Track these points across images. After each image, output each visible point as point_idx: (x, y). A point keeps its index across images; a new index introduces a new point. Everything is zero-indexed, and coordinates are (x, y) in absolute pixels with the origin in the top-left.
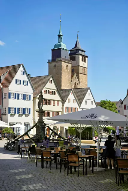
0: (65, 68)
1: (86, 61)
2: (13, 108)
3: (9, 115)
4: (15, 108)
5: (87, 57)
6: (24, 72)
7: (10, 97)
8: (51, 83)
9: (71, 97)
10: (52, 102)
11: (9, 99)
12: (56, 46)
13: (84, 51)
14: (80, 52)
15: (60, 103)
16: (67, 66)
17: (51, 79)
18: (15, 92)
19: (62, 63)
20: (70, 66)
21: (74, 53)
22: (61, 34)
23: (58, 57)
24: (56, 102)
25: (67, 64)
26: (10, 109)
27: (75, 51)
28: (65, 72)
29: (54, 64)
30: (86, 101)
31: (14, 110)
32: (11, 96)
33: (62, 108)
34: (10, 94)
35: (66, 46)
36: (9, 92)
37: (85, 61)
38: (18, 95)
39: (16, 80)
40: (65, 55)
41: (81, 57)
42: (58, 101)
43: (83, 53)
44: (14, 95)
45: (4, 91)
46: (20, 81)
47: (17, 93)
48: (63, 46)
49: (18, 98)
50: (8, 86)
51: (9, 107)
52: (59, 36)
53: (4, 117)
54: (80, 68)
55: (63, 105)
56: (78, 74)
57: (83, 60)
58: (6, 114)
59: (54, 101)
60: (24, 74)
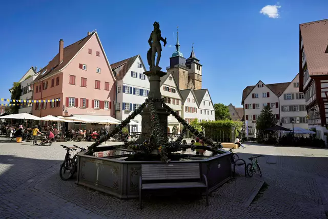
0: (182, 74)
1: (201, 69)
2: (128, 104)
3: (123, 111)
4: (131, 104)
5: (201, 66)
6: (141, 65)
7: (124, 91)
8: (171, 79)
9: (191, 96)
10: (172, 100)
11: (124, 93)
12: (173, 54)
13: (199, 61)
14: (195, 61)
15: (180, 102)
16: (184, 72)
17: (171, 76)
18: (131, 86)
19: (180, 69)
20: (186, 72)
21: (190, 62)
22: (178, 44)
23: (176, 64)
24: (176, 101)
25: (184, 71)
26: (124, 104)
27: (190, 61)
28: (182, 78)
29: (173, 70)
30: (204, 102)
31: (129, 105)
32: (126, 90)
33: (182, 108)
34: (124, 87)
35: (183, 55)
36: (124, 85)
37: (199, 70)
38: (134, 89)
39: (132, 72)
40: (182, 62)
41: (196, 65)
42: (178, 100)
43: (198, 62)
44: (129, 89)
45: (118, 85)
46: (137, 73)
47: (133, 87)
48: (181, 54)
49: (134, 93)
50: (122, 78)
51: (123, 102)
52: (177, 46)
53: (118, 113)
54: (196, 75)
55: (183, 104)
56: (193, 80)
57: (197, 69)
58: (120, 111)
59: (174, 99)
60: (141, 67)
